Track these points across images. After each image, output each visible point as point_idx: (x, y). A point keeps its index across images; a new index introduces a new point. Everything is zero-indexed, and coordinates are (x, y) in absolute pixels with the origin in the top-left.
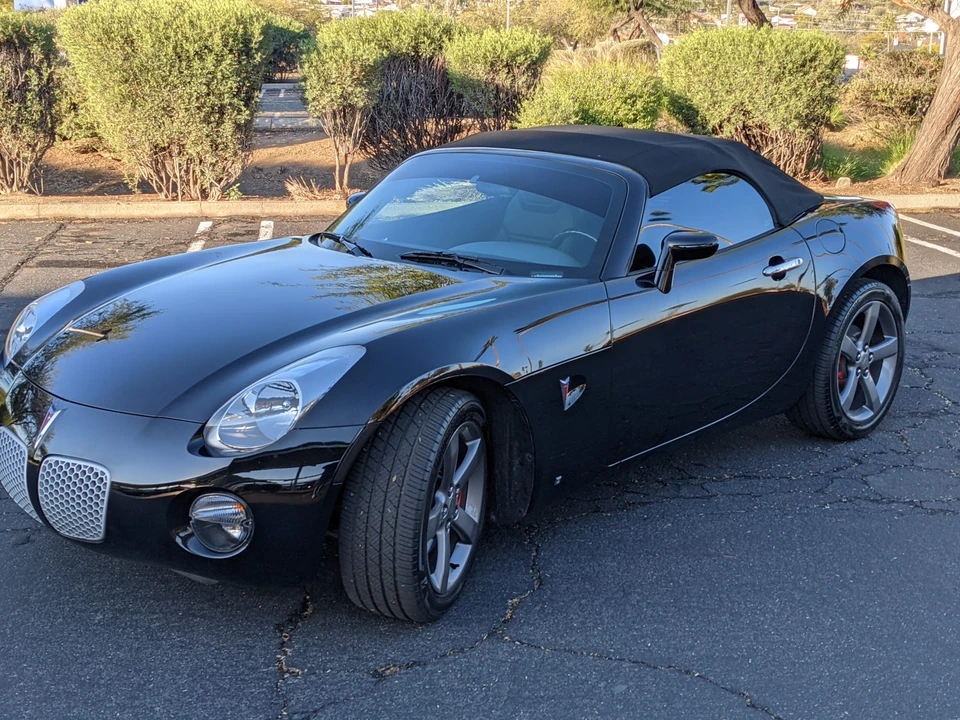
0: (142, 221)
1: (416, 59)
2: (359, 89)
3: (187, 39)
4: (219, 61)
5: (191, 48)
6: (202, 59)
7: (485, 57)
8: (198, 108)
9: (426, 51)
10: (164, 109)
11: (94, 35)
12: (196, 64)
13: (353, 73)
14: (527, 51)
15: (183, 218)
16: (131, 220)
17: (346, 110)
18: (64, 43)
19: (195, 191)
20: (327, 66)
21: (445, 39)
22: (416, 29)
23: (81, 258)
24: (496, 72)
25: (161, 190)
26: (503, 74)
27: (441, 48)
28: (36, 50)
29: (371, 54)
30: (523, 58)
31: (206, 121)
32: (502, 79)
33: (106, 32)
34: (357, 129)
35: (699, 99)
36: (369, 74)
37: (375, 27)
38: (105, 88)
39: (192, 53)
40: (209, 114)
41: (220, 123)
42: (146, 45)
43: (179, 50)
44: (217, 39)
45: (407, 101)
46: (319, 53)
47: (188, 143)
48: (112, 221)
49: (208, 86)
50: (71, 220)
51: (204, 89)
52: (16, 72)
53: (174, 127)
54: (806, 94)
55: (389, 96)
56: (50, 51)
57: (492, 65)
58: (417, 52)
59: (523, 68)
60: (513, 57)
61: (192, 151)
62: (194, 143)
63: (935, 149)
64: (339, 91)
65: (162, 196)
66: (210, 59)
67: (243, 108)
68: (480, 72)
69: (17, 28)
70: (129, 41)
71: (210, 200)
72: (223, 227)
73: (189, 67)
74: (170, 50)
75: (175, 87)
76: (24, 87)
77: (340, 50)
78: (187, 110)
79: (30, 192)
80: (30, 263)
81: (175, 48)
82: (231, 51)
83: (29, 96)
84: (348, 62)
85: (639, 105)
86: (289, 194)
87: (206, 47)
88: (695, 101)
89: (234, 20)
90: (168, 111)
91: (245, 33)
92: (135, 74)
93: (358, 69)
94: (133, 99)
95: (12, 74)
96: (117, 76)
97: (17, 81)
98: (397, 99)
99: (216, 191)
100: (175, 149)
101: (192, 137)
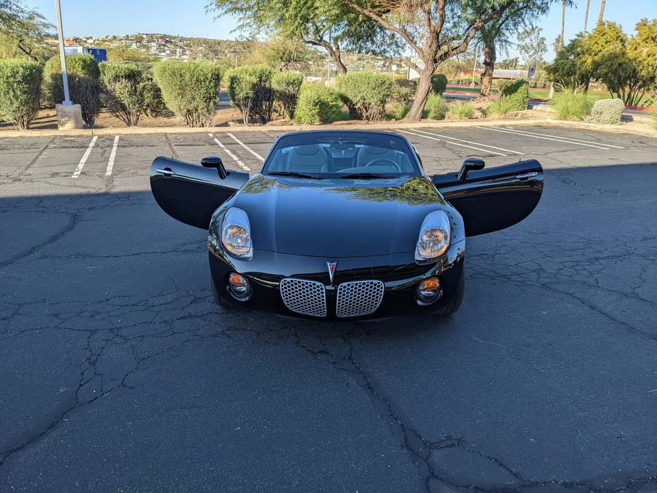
1: (260, 81)
2: (251, 91)
3: (200, 75)
4: (210, 83)
7: (285, 81)
8: (203, 98)
9: (264, 78)
12: (203, 83)
13: (249, 86)
14: (298, 79)
15: (201, 133)
16: (187, 133)
17: (247, 98)
21: (271, 75)
22: (260, 72)
24: (289, 86)
26: (291, 87)
30: (296, 81)
31: (205, 101)
32: (291, 89)
34: (249, 105)
35: (350, 96)
39: (202, 80)
40: (206, 100)
41: (210, 102)
42: (187, 77)
43: (198, 79)
44: (210, 75)
47: (199, 109)
48: (180, 134)
49: (206, 90)
50: (167, 134)
52: (131, 85)
53: (195, 104)
54: (382, 93)
57: (288, 84)
58: (261, 79)
60: (294, 81)
63: (418, 110)
64: (245, 92)
66: (207, 82)
68: (283, 87)
69: (132, 71)
71: (205, 126)
72: (217, 135)
73: (201, 84)
75: (196, 91)
76: (135, 91)
78: (199, 98)
80: (172, 145)
81: (196, 78)
84: (248, 83)
85: (334, 97)
86: (230, 125)
87: (206, 78)
88: (348, 96)
90: (194, 99)
92: (183, 87)
93: (251, 85)
94: (183, 95)
96: (178, 87)
100: (194, 111)
101: (201, 107)
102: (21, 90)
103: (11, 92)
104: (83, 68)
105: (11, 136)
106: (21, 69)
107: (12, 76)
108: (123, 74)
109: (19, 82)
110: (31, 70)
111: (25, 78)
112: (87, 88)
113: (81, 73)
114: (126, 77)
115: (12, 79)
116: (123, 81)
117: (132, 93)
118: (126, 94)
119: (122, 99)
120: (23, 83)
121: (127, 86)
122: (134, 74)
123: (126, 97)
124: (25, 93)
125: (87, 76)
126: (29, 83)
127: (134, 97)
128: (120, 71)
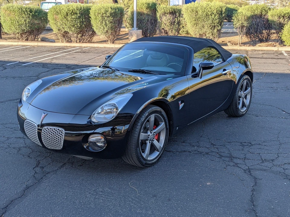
1: (261, 15)
2: (245, 22)
3: (209, 11)
4: (215, 16)
5: (210, 13)
6: (211, 15)
7: (278, 15)
8: (210, 26)
9: (264, 13)
10: (203, 26)
11: (190, 11)
13: (244, 18)
17: (242, 27)
18: (183, 12)
20: (239, 17)
21: (269, 10)
22: (262, 8)
24: (280, 18)
26: (282, 19)
27: (268, 13)
28: (177, 14)
29: (249, 14)
30: (287, 15)
31: (211, 29)
32: (281, 20)
33: (192, 10)
34: (244, 31)
36: (248, 19)
37: (252, 8)
38: (191, 22)
39: (209, 14)
41: (214, 29)
42: (200, 13)
43: (207, 14)
44: (215, 11)
45: (258, 25)
46: (237, 14)
51: (211, 22)
52: (173, 19)
53: (204, 30)
55: (254, 24)
56: (180, 14)
57: (279, 16)
58: (261, 14)
59: (287, 17)
60: (285, 15)
61: (208, 35)
64: (241, 22)
66: (213, 16)
67: (219, 26)
68: (276, 19)
69: (174, 10)
70: (197, 12)
73: (209, 17)
74: (205, 14)
75: (205, 21)
76: (174, 22)
77: (242, 13)
78: (207, 26)
81: (206, 13)
82: (218, 14)
83: (175, 24)
84: (243, 16)
86: (228, 45)
87: (213, 13)
89: (219, 7)
90: (203, 27)
91: (221, 10)
92: (197, 19)
93: (246, 17)
94: (196, 24)
95: (172, 19)
96: (194, 19)
98: (256, 25)
100: (204, 35)
101: (208, 32)
102: (109, 21)
103: (104, 22)
104: (147, 9)
105: (100, 46)
106: (110, 9)
107: (105, 13)
108: (168, 12)
109: (108, 17)
110: (116, 9)
111: (111, 14)
112: (148, 20)
113: (145, 11)
114: (170, 13)
115: (105, 15)
116: (168, 16)
117: (172, 23)
118: (168, 24)
119: (165, 27)
120: (110, 17)
121: (169, 19)
122: (175, 11)
123: (168, 26)
124: (111, 22)
125: (149, 13)
126: (113, 17)
127: (172, 26)
128: (167, 10)
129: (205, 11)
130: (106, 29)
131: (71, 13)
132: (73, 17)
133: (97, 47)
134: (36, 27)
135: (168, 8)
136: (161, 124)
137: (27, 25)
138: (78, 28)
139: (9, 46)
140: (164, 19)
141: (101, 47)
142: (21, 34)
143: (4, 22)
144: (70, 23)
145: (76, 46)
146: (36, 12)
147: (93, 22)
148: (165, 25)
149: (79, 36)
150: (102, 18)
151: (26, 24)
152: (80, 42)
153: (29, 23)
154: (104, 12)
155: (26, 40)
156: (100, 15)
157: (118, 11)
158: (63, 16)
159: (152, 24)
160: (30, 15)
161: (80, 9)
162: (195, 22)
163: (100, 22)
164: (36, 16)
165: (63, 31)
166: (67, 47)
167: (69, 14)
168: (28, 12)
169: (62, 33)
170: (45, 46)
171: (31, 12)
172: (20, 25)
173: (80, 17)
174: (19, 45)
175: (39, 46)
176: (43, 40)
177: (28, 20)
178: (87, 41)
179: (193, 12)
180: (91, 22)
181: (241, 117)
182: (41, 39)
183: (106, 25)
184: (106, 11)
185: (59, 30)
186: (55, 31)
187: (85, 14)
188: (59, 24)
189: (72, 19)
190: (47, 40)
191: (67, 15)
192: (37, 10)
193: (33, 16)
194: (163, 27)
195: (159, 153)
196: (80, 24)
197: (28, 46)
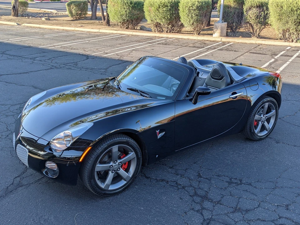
0: (276, 46)
3: (294, 7)
5: (295, 9)
6: (297, 11)
8: (294, 22)
11: (275, 5)
12: (295, 12)
15: (284, 46)
16: (274, 45)
18: (269, 6)
19: (291, 40)
23: (258, 52)
25: (283, 39)
28: (265, 8)
31: (295, 25)
33: (277, 5)
38: (275, 17)
39: (295, 10)
40: (296, 24)
42: (285, 8)
47: (291, 30)
48: (270, 45)
49: (297, 17)
50: (262, 44)
51: (296, 18)
52: (260, 12)
53: (288, 26)
56: (267, 9)
61: (291, 31)
62: (292, 30)
65: (283, 41)
69: (262, 3)
70: (282, 7)
71: (293, 42)
72: (293, 48)
73: (294, 13)
74: (290, 9)
75: (290, 17)
76: (261, 16)
78: (291, 22)
79: (258, 38)
80: (248, 52)
81: (291, 9)
83: (261, 17)
87: (299, 9)
90: (287, 22)
92: (282, 14)
95: (258, 13)
96: (278, 14)
97: (260, 14)
99: (295, 41)
100: (288, 31)
101: (292, 28)
102: (195, 14)
103: (190, 15)
104: (234, 2)
106: (197, 2)
107: (192, 6)
108: (255, 5)
109: (195, 10)
110: (202, 3)
111: (197, 7)
112: (235, 13)
113: (233, 4)
114: (257, 7)
115: (191, 8)
116: (254, 9)
117: (257, 17)
118: (253, 18)
119: (250, 20)
120: (196, 10)
121: (255, 13)
122: (262, 5)
123: (253, 19)
124: (197, 15)
125: (236, 6)
126: (199, 10)
127: (258, 19)
128: (254, 3)
129: (290, 6)
130: (191, 22)
131: (163, 5)
132: (164, 9)
133: (181, 39)
134: (135, 17)
135: (255, 2)
136: (130, 153)
137: (128, 15)
138: (169, 20)
139: (109, 34)
140: (250, 13)
141: (184, 39)
142: (122, 23)
143: (110, 12)
144: (161, 15)
145: (164, 36)
146: (135, 3)
147: (181, 14)
148: (250, 19)
149: (169, 27)
150: (189, 11)
151: (126, 14)
152: (170, 32)
153: (129, 14)
154: (190, 6)
155: (126, 28)
156: (187, 8)
157: (205, 4)
158: (155, 9)
159: (238, 16)
160: (130, 6)
161: (171, 2)
162: (278, 17)
163: (186, 15)
164: (135, 7)
165: (156, 22)
166: (156, 37)
167: (161, 6)
168: (129, 4)
169: (154, 23)
170: (138, 35)
171: (131, 4)
172: (122, 15)
173: (170, 9)
174: (118, 34)
175: (134, 35)
176: (142, 29)
177: (128, 11)
178: (176, 32)
179: (278, 6)
180: (180, 14)
181: (258, 142)
182: (140, 28)
183: (192, 17)
184: (194, 5)
185: (152, 20)
186: (149, 21)
187: (175, 7)
188: (152, 15)
189: (163, 11)
190: (145, 28)
191: (159, 7)
192: (137, 2)
193: (133, 7)
194: (248, 21)
195: (126, 182)
196: (170, 16)
197: (124, 34)
